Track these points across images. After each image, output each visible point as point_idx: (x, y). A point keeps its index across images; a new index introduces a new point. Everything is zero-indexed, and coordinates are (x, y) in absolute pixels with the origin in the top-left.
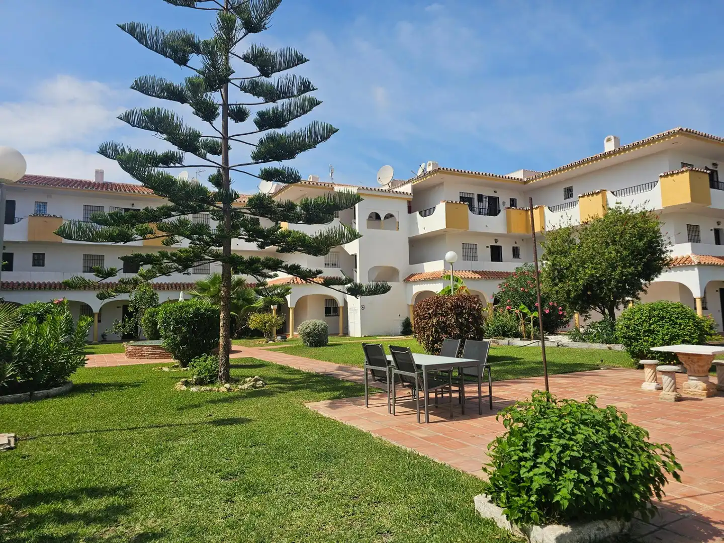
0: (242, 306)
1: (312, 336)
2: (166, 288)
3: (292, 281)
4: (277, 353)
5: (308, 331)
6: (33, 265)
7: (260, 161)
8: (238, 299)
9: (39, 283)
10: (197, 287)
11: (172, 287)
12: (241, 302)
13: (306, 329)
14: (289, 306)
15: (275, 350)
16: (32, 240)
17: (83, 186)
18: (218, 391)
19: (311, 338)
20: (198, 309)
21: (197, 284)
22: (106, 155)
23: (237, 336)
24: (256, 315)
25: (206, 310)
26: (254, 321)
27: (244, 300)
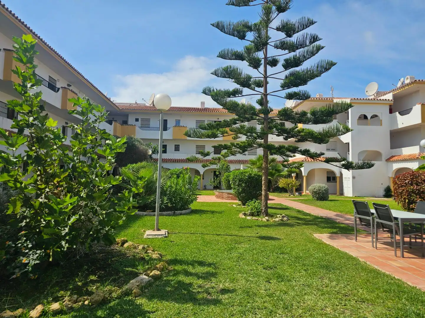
0: (275, 174)
1: (318, 194)
2: (234, 162)
3: (305, 160)
4: (296, 202)
5: (315, 190)
6: (175, 151)
7: (285, 88)
8: (273, 170)
9: (177, 159)
10: (250, 162)
11: (237, 162)
12: (274, 172)
13: (314, 189)
14: (303, 175)
15: (295, 201)
16: (174, 138)
17: (196, 110)
18: (262, 220)
19: (317, 195)
20: (250, 174)
21: (250, 160)
22: (206, 94)
23: (272, 191)
24: (283, 179)
25: (255, 175)
26: (282, 183)
27: (276, 170)
